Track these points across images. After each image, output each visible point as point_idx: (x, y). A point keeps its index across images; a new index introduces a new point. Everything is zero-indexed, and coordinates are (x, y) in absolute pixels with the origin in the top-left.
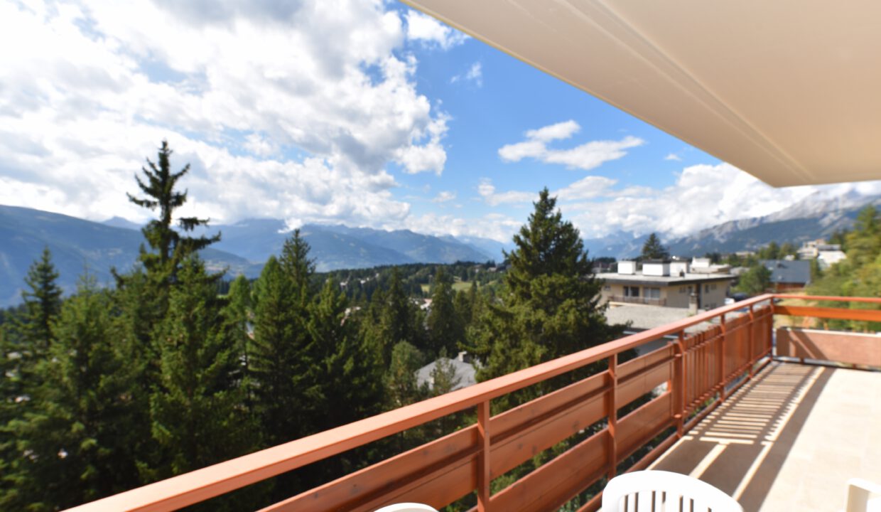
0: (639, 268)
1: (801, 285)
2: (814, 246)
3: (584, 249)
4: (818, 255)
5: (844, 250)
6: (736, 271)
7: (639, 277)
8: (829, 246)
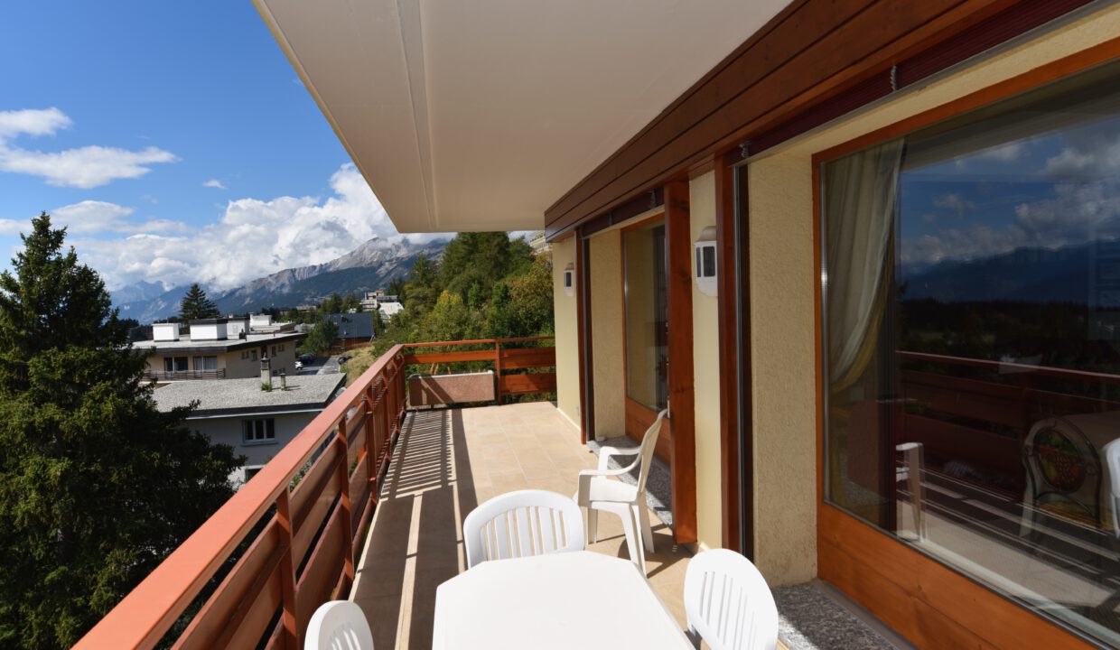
0: (184, 331)
1: (367, 339)
2: (374, 297)
3: (112, 307)
4: (379, 306)
5: (401, 302)
6: (299, 328)
7: (185, 343)
8: (388, 297)
